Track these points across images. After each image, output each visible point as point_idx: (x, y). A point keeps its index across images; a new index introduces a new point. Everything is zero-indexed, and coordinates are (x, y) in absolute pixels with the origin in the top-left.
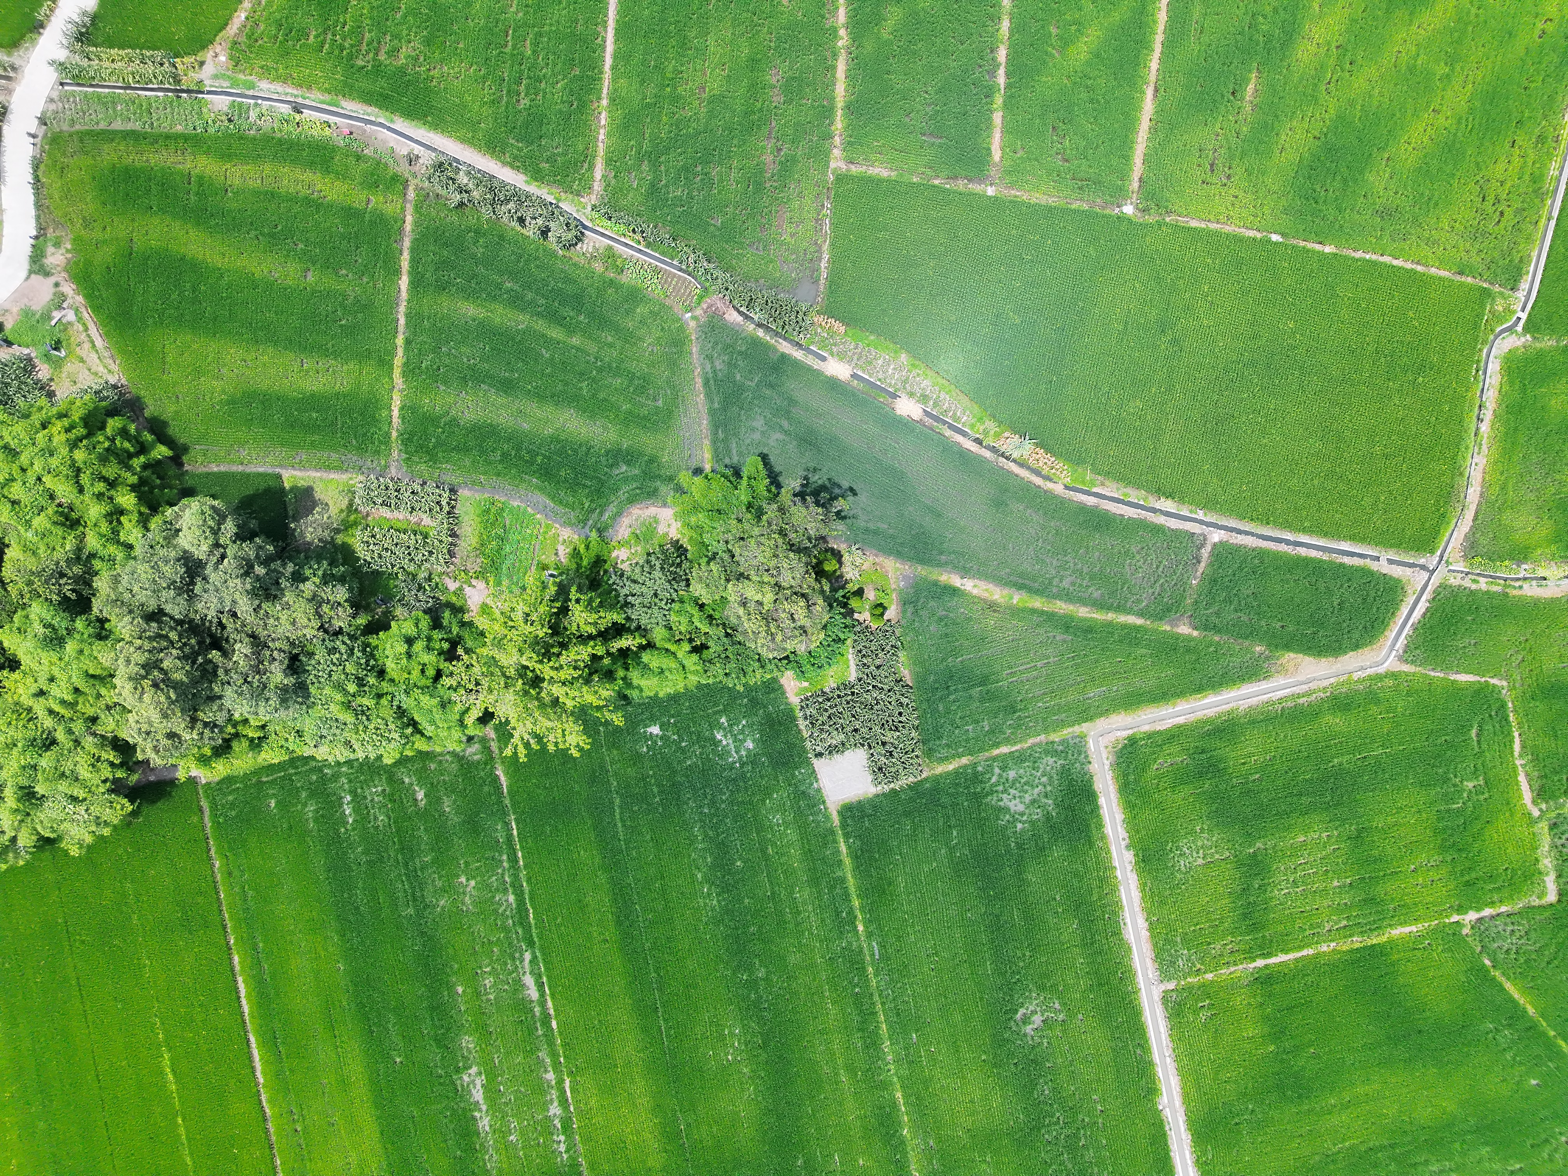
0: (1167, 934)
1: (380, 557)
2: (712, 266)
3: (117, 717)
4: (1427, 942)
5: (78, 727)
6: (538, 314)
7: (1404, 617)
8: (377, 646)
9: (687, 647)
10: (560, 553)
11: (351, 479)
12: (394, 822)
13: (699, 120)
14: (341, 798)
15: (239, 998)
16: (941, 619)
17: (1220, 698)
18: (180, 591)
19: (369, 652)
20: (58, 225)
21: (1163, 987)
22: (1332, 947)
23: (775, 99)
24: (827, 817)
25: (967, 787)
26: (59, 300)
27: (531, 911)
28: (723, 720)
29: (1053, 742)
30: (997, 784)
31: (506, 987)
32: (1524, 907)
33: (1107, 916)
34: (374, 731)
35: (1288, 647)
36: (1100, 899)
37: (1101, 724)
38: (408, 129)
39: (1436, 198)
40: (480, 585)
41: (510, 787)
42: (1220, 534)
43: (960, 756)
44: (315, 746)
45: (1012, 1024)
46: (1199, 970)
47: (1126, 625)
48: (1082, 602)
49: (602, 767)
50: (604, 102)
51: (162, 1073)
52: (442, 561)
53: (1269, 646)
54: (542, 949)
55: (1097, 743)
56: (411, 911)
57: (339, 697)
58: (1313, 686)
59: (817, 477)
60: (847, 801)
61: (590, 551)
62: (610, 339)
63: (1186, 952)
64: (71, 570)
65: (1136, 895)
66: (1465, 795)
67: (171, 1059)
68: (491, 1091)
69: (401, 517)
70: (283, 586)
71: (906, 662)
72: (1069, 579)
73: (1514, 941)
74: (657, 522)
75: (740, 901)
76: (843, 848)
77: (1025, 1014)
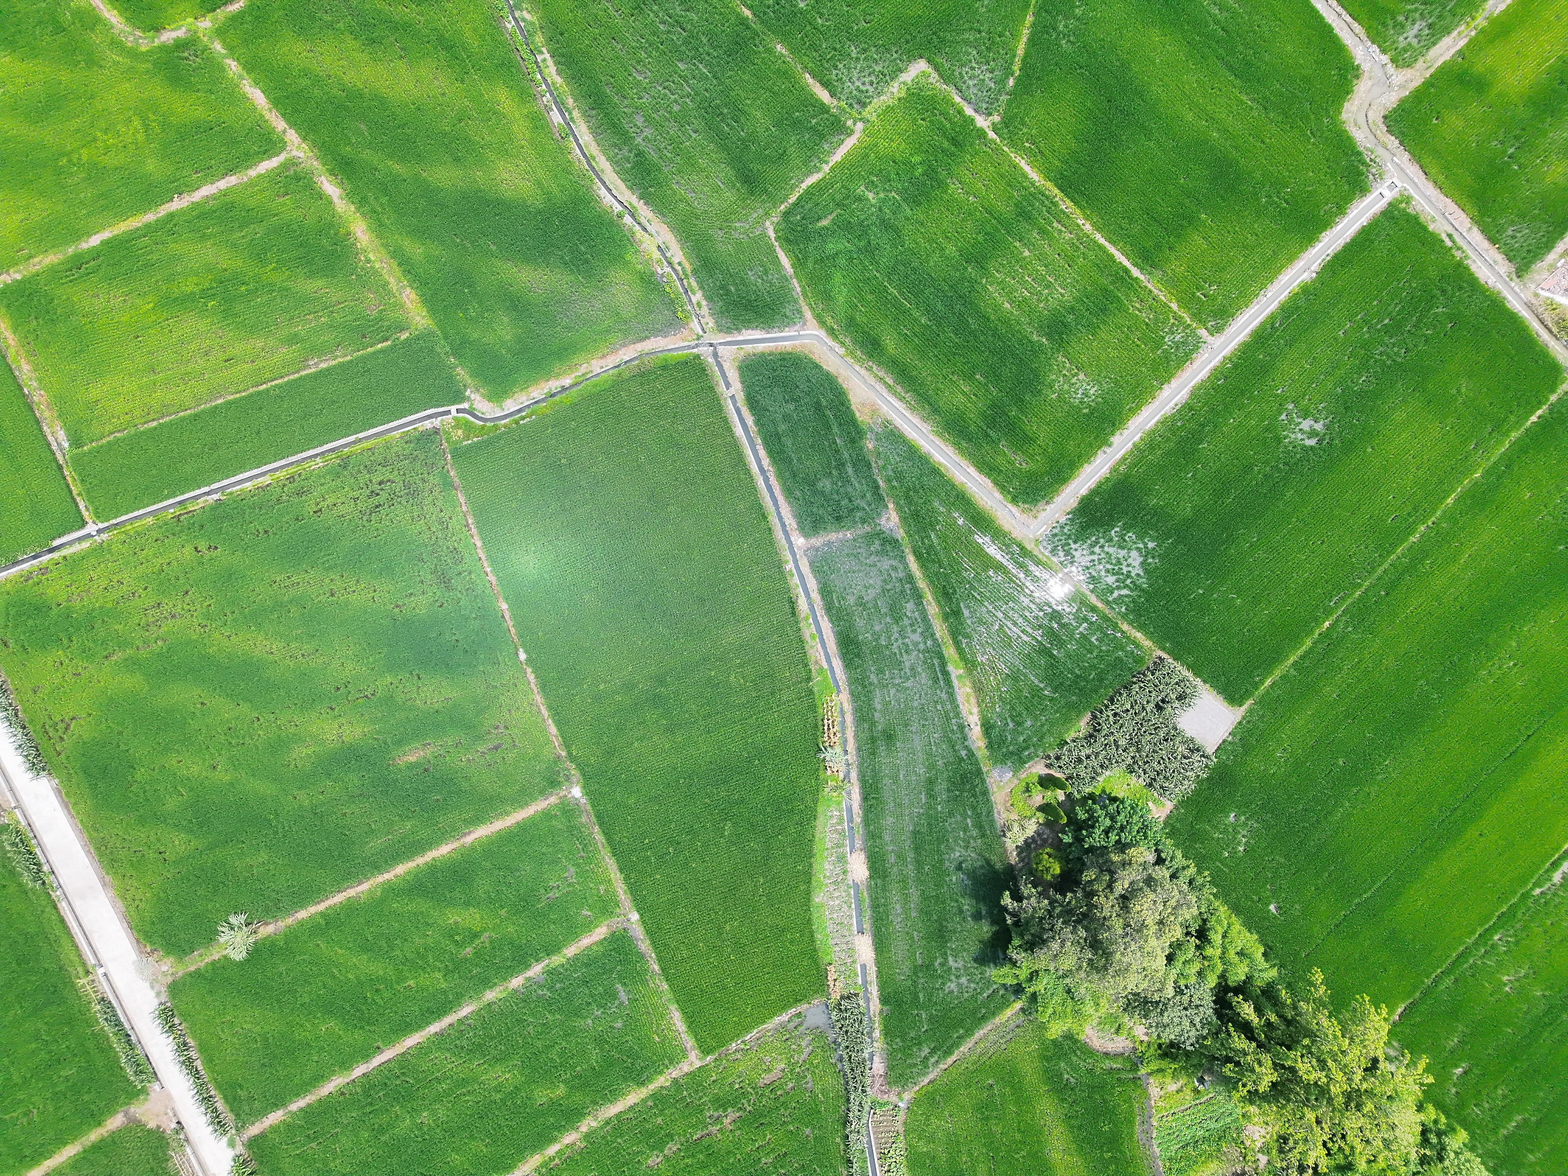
0: (1161, 365)
4: (1027, 145)
7: (767, 344)
10: (1176, 1087)
12: (1497, 1079)
14: (1505, 1137)
16: (1019, 724)
17: (932, 450)
22: (1083, 221)
23: (675, 1149)
24: (1250, 711)
25: (1147, 611)
28: (1226, 854)
29: (1061, 564)
30: (1127, 588)
33: (1179, 425)
35: (854, 423)
37: (1019, 534)
40: (1247, 1136)
42: (795, 540)
43: (1123, 632)
45: (1324, 444)
46: (1174, 318)
47: (922, 568)
48: (924, 615)
53: (862, 439)
54: (1523, 884)
55: (1038, 528)
58: (872, 380)
60: (1226, 704)
61: (1162, 1066)
62: (965, 1159)
63: (1166, 339)
65: (1146, 412)
66: (882, 195)
71: (1073, 729)
72: (914, 638)
73: (979, 71)
76: (1268, 682)
77: (1309, 438)
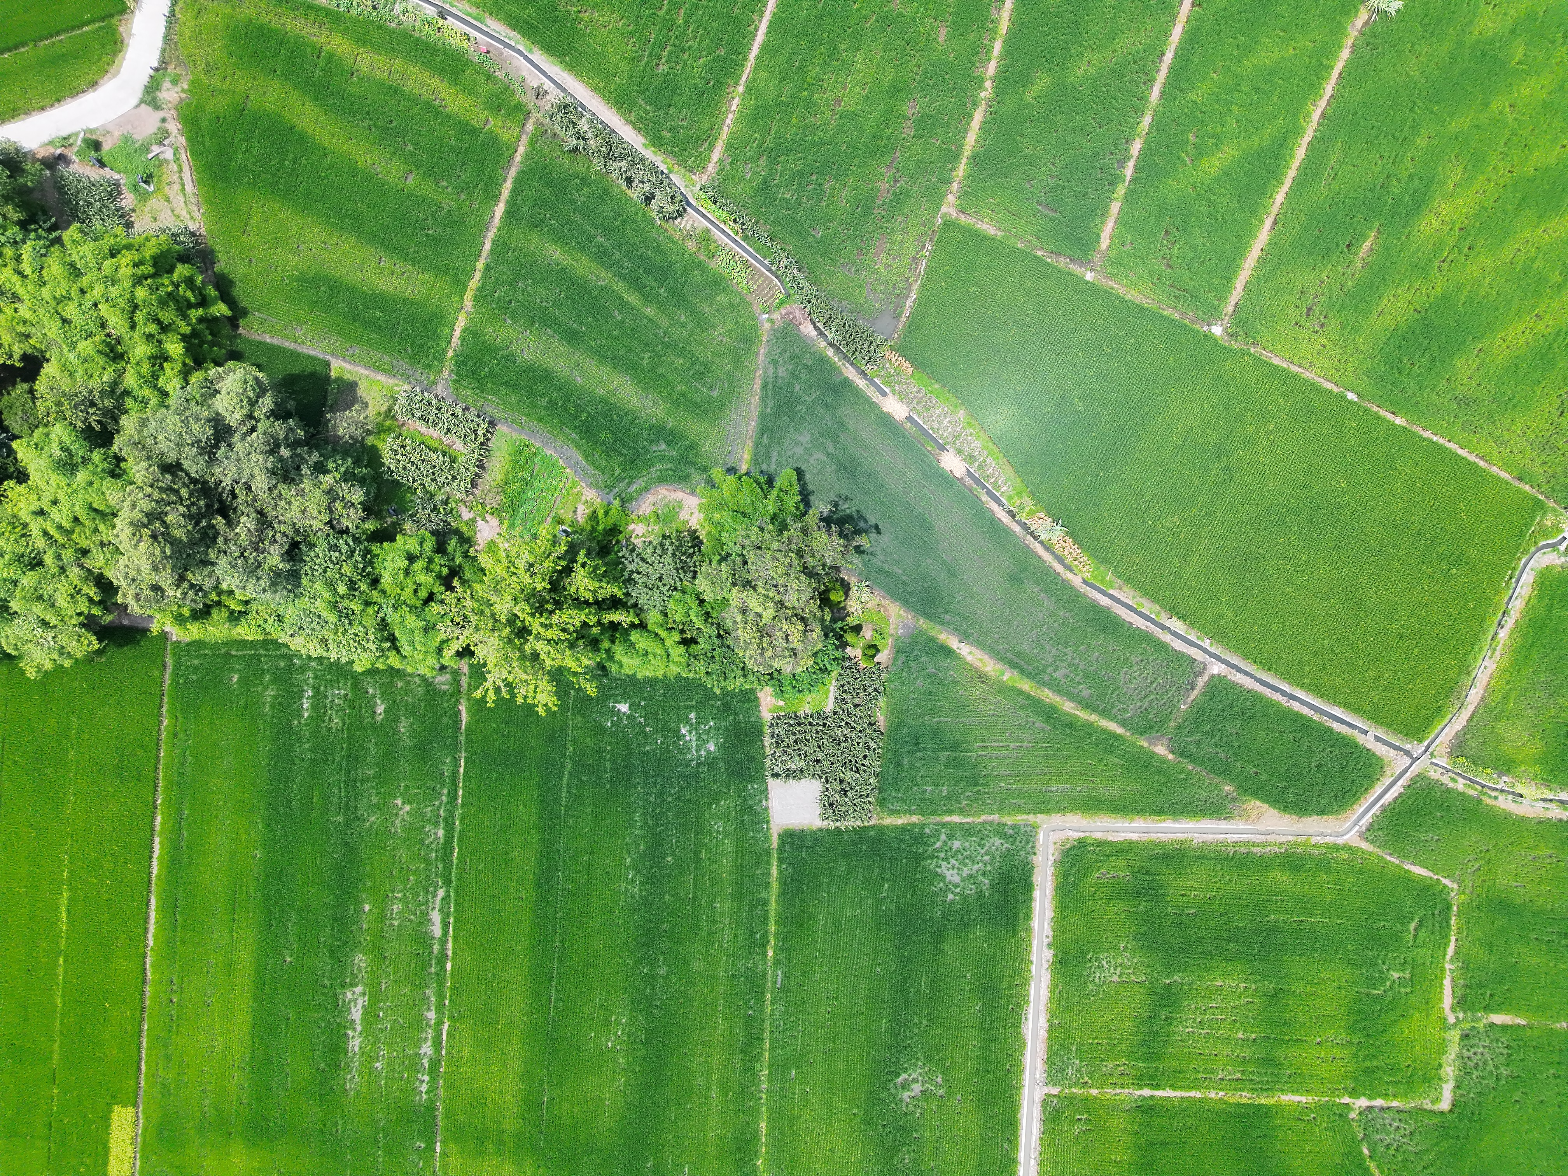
0: (1064, 1040)
1: (404, 468)
2: (801, 275)
3: (109, 556)
4: (1313, 1115)
5: (68, 555)
6: (621, 276)
7: (1376, 796)
8: (378, 555)
9: (677, 637)
10: (580, 511)
11: (397, 385)
12: (348, 729)
13: (827, 130)
14: (304, 691)
15: (151, 857)
16: (929, 676)
17: (1178, 825)
18: (202, 451)
19: (369, 558)
20: (180, 63)
21: (1046, 1090)
22: (1219, 1096)
23: (905, 130)
24: (767, 837)
25: (910, 846)
26: (162, 136)
27: (457, 850)
28: (692, 716)
29: (1005, 825)
30: (940, 850)
31: (412, 917)
32: (1415, 1107)
33: (1011, 1006)
34: (352, 636)
35: (1255, 794)
36: (1009, 989)
37: (1056, 819)
38: (543, 63)
39: (1515, 401)
40: (494, 522)
41: (469, 724)
42: (1220, 667)
43: (911, 813)
44: (292, 635)
45: (892, 1085)
46: (1087, 1082)
47: (1106, 730)
48: (1070, 696)
49: (563, 730)
50: (741, 89)
51: (56, 910)
52: (463, 488)
53: (1238, 788)
54: (457, 890)
55: (1047, 836)
56: (340, 818)
57: (327, 595)
58: (1270, 838)
59: (846, 506)
60: (791, 827)
61: (608, 519)
62: (683, 318)
63: (1078, 1062)
64: (103, 401)
65: (1045, 994)
66: (1388, 984)
67: (70, 899)
68: (370, 1015)
69: (435, 435)
70: (303, 472)
71: (885, 708)
72: (1062, 672)
73: (1397, 1138)
74: (680, 508)
75: (661, 895)
76: (774, 871)
77: (906, 1080)
